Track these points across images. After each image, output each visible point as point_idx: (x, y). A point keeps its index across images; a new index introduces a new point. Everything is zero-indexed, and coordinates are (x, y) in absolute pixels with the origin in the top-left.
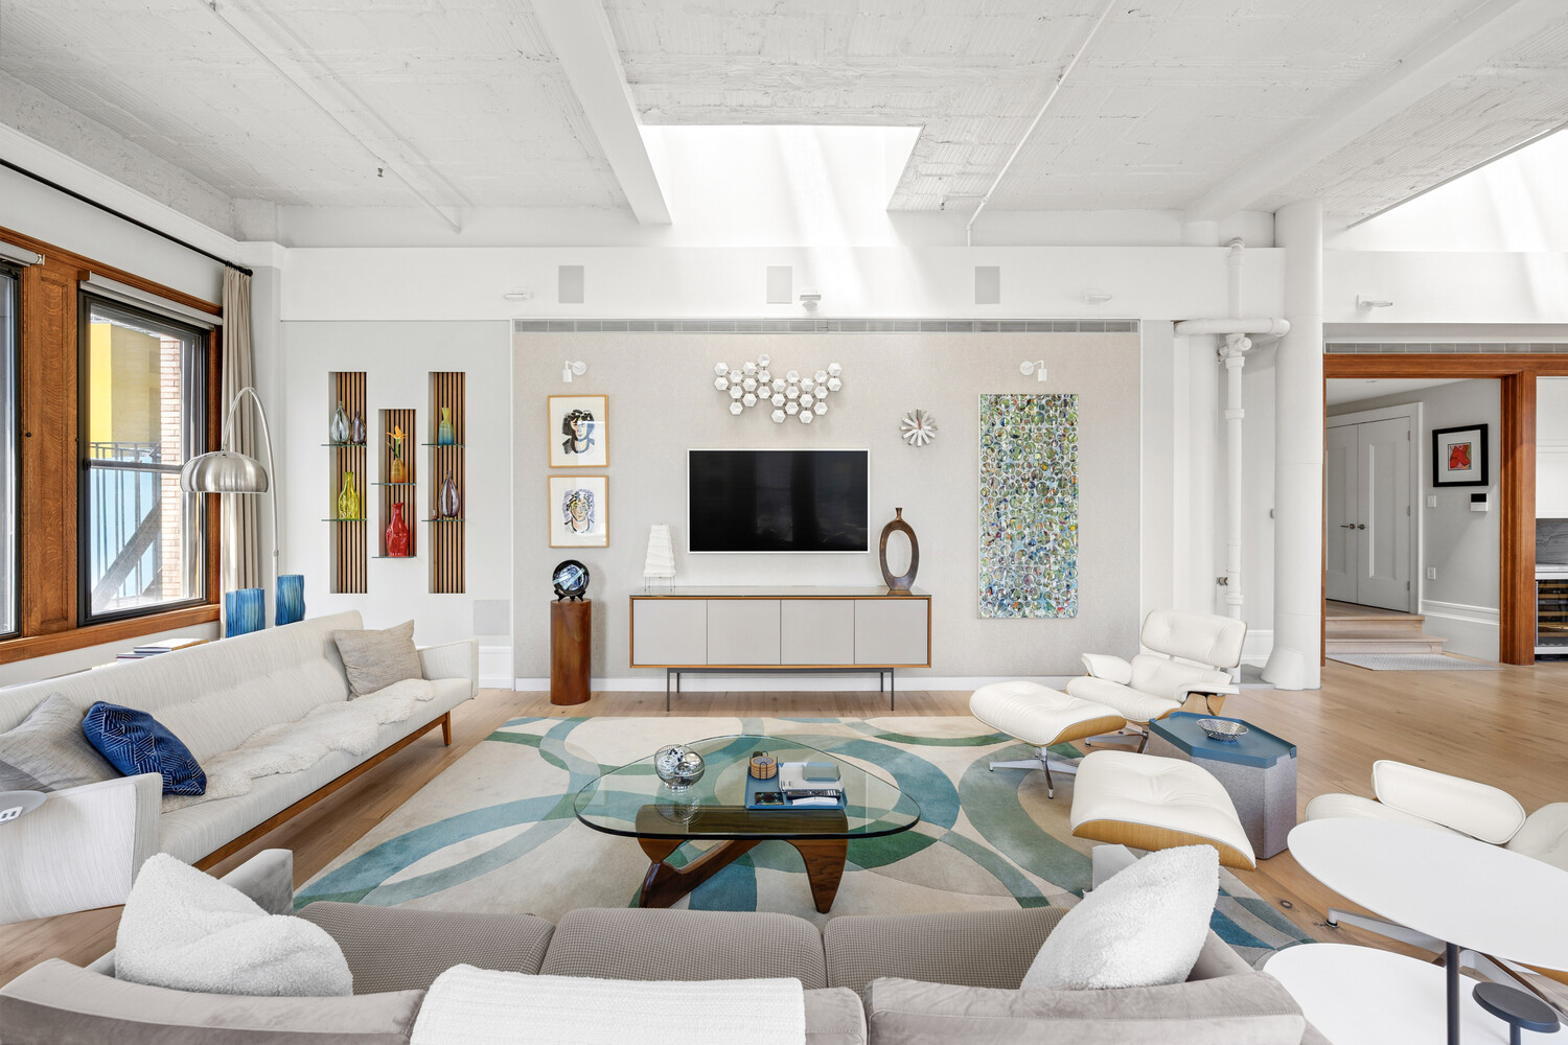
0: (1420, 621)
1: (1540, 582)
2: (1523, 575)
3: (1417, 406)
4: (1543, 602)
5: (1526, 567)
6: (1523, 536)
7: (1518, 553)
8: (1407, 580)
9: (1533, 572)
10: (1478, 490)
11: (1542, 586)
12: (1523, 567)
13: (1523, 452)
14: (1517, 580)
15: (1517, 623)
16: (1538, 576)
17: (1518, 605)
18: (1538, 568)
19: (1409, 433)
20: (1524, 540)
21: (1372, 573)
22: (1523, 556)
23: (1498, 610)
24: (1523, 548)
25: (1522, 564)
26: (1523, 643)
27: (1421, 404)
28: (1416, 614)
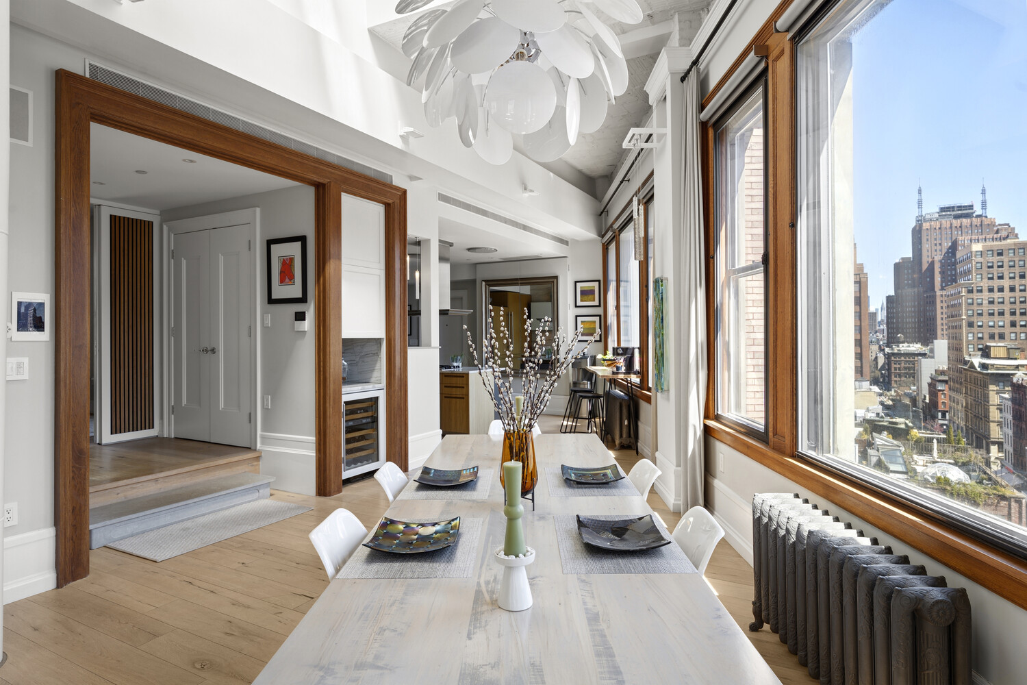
0: (258, 458)
1: (347, 403)
2: (332, 398)
3: (255, 211)
4: (351, 423)
5: (334, 390)
6: (332, 357)
7: (328, 376)
8: (248, 412)
9: (341, 394)
10: (299, 308)
11: (351, 407)
12: (332, 390)
13: (330, 267)
14: (328, 405)
15: (328, 451)
16: (345, 398)
17: (328, 431)
18: (345, 389)
19: (250, 241)
20: (332, 361)
21: (222, 405)
22: (332, 379)
23: (315, 438)
24: (332, 370)
25: (331, 387)
26: (332, 471)
27: (258, 210)
28: (255, 450)
